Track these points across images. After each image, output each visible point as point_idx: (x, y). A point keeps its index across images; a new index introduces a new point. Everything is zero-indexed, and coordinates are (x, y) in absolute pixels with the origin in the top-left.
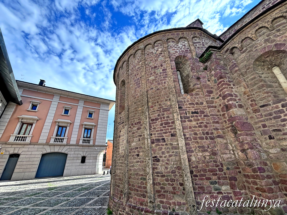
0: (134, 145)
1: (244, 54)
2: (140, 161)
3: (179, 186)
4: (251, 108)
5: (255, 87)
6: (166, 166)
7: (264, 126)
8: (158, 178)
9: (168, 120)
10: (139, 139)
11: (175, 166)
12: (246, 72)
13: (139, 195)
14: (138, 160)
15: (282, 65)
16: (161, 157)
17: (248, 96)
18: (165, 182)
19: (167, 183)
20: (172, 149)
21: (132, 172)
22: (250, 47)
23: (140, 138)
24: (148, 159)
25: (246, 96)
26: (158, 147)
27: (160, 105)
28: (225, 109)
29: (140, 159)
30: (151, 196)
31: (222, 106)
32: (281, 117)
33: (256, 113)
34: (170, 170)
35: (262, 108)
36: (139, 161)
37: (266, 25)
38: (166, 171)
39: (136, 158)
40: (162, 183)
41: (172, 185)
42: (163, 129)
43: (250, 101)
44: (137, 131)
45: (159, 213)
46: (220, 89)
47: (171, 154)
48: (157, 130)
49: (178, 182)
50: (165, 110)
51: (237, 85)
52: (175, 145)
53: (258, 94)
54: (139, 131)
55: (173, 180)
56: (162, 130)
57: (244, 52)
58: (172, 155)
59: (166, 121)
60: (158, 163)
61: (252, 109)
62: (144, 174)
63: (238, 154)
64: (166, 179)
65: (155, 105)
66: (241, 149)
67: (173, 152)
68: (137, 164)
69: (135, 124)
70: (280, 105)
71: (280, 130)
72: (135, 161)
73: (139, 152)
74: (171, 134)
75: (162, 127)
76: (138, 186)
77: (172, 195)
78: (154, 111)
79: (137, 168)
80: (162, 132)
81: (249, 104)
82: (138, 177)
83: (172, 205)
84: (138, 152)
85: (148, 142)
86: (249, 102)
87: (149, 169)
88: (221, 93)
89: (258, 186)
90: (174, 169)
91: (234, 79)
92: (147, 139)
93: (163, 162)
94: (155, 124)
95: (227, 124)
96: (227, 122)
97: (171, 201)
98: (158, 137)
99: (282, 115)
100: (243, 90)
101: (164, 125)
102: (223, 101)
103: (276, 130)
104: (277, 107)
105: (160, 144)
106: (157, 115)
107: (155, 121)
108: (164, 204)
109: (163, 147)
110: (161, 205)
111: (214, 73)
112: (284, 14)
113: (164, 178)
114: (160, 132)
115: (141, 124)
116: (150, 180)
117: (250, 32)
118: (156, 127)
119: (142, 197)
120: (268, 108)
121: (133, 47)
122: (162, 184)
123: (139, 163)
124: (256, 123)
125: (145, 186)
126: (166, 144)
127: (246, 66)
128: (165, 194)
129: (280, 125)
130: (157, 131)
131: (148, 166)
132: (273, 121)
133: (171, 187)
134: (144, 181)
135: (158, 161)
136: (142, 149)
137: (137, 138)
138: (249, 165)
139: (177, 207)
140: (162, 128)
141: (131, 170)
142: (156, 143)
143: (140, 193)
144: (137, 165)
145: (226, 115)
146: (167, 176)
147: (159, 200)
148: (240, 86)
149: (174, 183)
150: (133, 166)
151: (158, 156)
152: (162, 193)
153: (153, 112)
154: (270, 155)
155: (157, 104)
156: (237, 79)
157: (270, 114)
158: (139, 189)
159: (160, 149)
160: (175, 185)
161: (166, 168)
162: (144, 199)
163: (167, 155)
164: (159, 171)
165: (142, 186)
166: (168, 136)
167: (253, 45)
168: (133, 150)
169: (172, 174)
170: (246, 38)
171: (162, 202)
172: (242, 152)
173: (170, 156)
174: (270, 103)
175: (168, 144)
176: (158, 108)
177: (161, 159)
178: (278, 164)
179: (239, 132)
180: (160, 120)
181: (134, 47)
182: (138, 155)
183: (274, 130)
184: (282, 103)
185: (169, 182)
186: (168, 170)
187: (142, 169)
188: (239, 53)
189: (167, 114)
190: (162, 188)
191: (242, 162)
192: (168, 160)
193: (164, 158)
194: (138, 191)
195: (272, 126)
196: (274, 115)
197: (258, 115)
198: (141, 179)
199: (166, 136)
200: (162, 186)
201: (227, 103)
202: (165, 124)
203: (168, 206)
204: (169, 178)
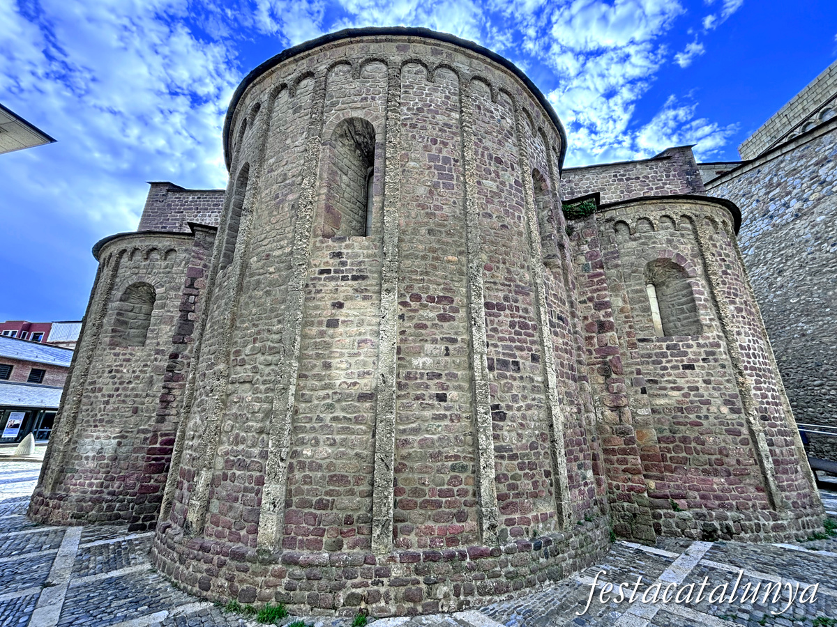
0: (424, 363)
1: (634, 244)
2: (451, 415)
3: (544, 478)
4: (627, 339)
5: (637, 306)
6: (520, 432)
7: (639, 372)
8: (502, 461)
9: (525, 318)
10: (447, 349)
11: (537, 432)
12: (630, 275)
13: (446, 516)
14: (443, 412)
15: (664, 287)
16: (509, 408)
17: (626, 317)
18: (518, 471)
19: (521, 473)
20: (533, 390)
21: (415, 449)
22: (646, 237)
23: (451, 347)
24: (483, 411)
25: (623, 315)
26: (502, 382)
27: (509, 271)
28: (596, 328)
29: (447, 409)
30: (491, 512)
31: (590, 320)
32: (661, 362)
33: (632, 348)
34: (527, 441)
35: (640, 344)
36: (445, 416)
37: (674, 216)
38: (520, 444)
39: (432, 406)
40: (510, 475)
41: (532, 478)
42: (516, 337)
43: (627, 325)
44: (437, 322)
45: (512, 549)
46: (594, 287)
47: (529, 402)
48: (501, 335)
49: (542, 470)
50: (520, 291)
51: (612, 291)
52: (537, 382)
53: (640, 318)
54: (446, 325)
55: (532, 466)
56: (512, 340)
57: (635, 240)
58: (533, 406)
59: (522, 320)
60: (501, 423)
61: (628, 342)
62: (462, 455)
63: (602, 413)
64: (519, 463)
65: (498, 268)
66: (612, 405)
67: (534, 399)
68: (437, 424)
69: (431, 299)
70: (664, 345)
71: (656, 382)
72: (428, 414)
73: (446, 389)
74: (532, 355)
75: (513, 331)
76: (440, 491)
77: (531, 500)
78: (495, 283)
79: (435, 437)
80: (514, 345)
81: (625, 331)
82: (439, 464)
83: (532, 525)
84: (442, 386)
85: (482, 362)
86: (625, 328)
87: (487, 438)
88: (595, 295)
89: (629, 466)
90: (534, 439)
91: (609, 278)
92: (481, 356)
93: (514, 421)
94: (496, 320)
95: (593, 356)
96: (594, 352)
97: (530, 516)
98: (504, 354)
99: (664, 360)
100: (621, 304)
101: (517, 328)
102: (593, 311)
103: (652, 380)
104: (661, 347)
105: (508, 374)
106: (501, 295)
107: (496, 311)
108: (516, 525)
109: (516, 384)
110: (509, 528)
111: (588, 250)
112: (694, 217)
113: (515, 463)
114: (508, 343)
115: (454, 305)
116: (488, 470)
117: (653, 213)
118: (500, 329)
119: (455, 520)
120: (649, 345)
121: (434, 44)
122: (512, 476)
123: (447, 422)
124: (628, 365)
125: (465, 487)
126: (521, 378)
127: (632, 264)
128: (518, 500)
129: (658, 374)
130: (501, 339)
131: (484, 430)
132: (651, 367)
133: (530, 482)
134: (461, 475)
135: (502, 417)
136: (456, 381)
137: (438, 346)
138: (622, 433)
139: (541, 525)
140: (513, 335)
141: (406, 442)
142: (498, 369)
143: (448, 510)
144: (439, 426)
145: (596, 340)
146: (524, 456)
147: (504, 518)
148: (616, 295)
149: (535, 472)
150: (416, 431)
151: (503, 405)
152: (511, 500)
153: (491, 282)
154: (637, 418)
155: (501, 266)
156: (615, 280)
157: (649, 356)
158: (444, 500)
159: (509, 388)
160: (537, 478)
161: (520, 435)
162: (461, 524)
163: (521, 404)
164: (504, 444)
165: (456, 489)
166: (526, 359)
167: (650, 238)
168: (419, 381)
169: (532, 452)
170: (645, 218)
171: (510, 522)
172: (612, 411)
173: (529, 407)
174: (654, 338)
175: (524, 376)
176: (506, 279)
177: (509, 413)
178: (644, 432)
179: (614, 376)
180: (508, 312)
181: (439, 45)
182: (442, 398)
183: (649, 381)
184: (668, 342)
185: (527, 471)
186: (524, 441)
187: (456, 438)
188: (627, 237)
189: (524, 304)
190: (512, 487)
191: (608, 428)
192: (524, 417)
193: (516, 412)
194: (441, 507)
195: (647, 373)
196: (654, 358)
197: (635, 352)
198: (453, 468)
199: (522, 357)
200: (511, 481)
201: (602, 318)
202: (520, 327)
203: (524, 527)
204: (527, 461)
